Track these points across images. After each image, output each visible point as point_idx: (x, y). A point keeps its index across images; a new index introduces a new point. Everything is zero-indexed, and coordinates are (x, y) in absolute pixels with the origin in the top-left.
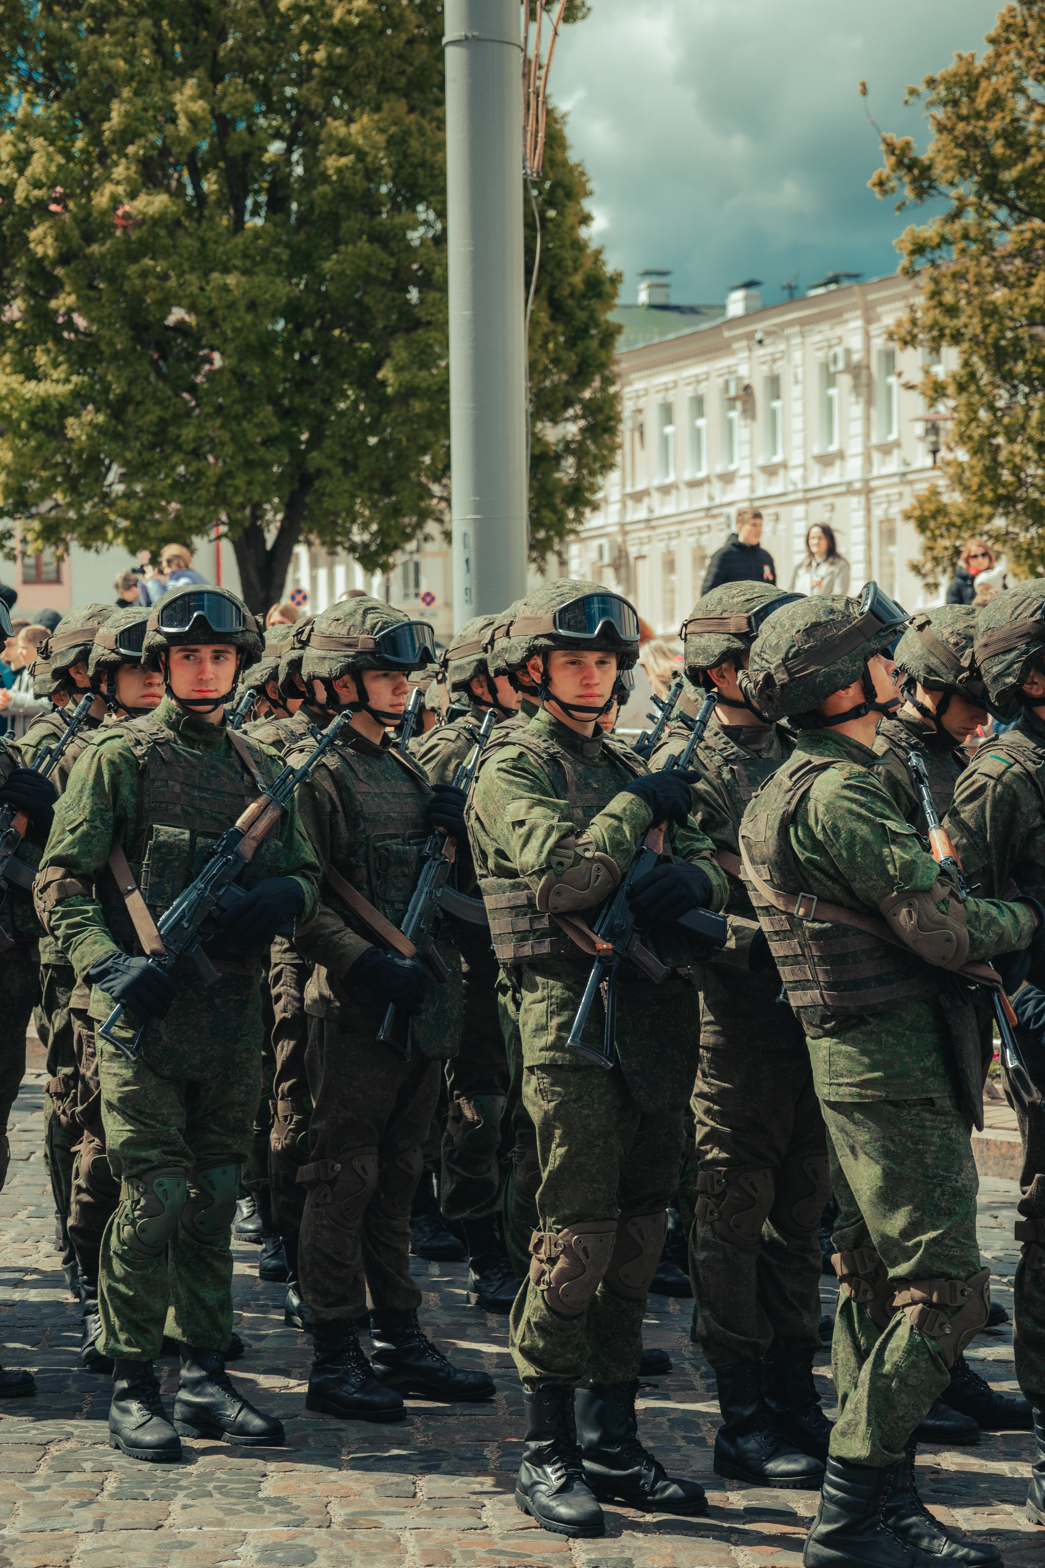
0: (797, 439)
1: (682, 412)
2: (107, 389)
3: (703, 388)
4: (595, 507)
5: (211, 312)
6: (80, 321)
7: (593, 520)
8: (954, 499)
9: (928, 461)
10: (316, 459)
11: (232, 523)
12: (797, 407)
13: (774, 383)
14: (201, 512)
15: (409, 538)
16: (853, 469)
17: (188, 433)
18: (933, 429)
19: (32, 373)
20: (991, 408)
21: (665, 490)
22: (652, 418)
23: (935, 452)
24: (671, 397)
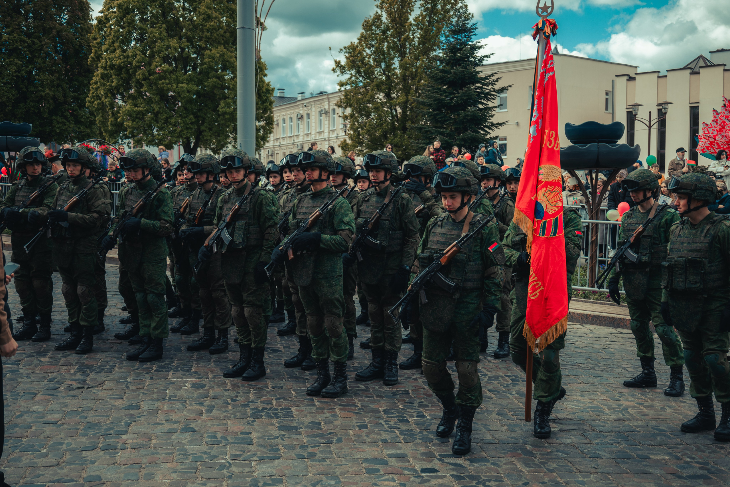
0: (313, 128)
1: (288, 121)
2: (154, 110)
3: (292, 116)
4: (268, 142)
5: (179, 93)
6: (148, 94)
7: (267, 145)
8: (349, 141)
9: (344, 134)
10: (203, 128)
11: (183, 142)
12: (313, 121)
13: (308, 115)
14: (175, 139)
15: (224, 147)
16: (326, 135)
17: (173, 120)
18: (345, 126)
19: (136, 106)
20: (358, 122)
21: (283, 138)
22: (281, 122)
23: (345, 131)
24: (285, 117)
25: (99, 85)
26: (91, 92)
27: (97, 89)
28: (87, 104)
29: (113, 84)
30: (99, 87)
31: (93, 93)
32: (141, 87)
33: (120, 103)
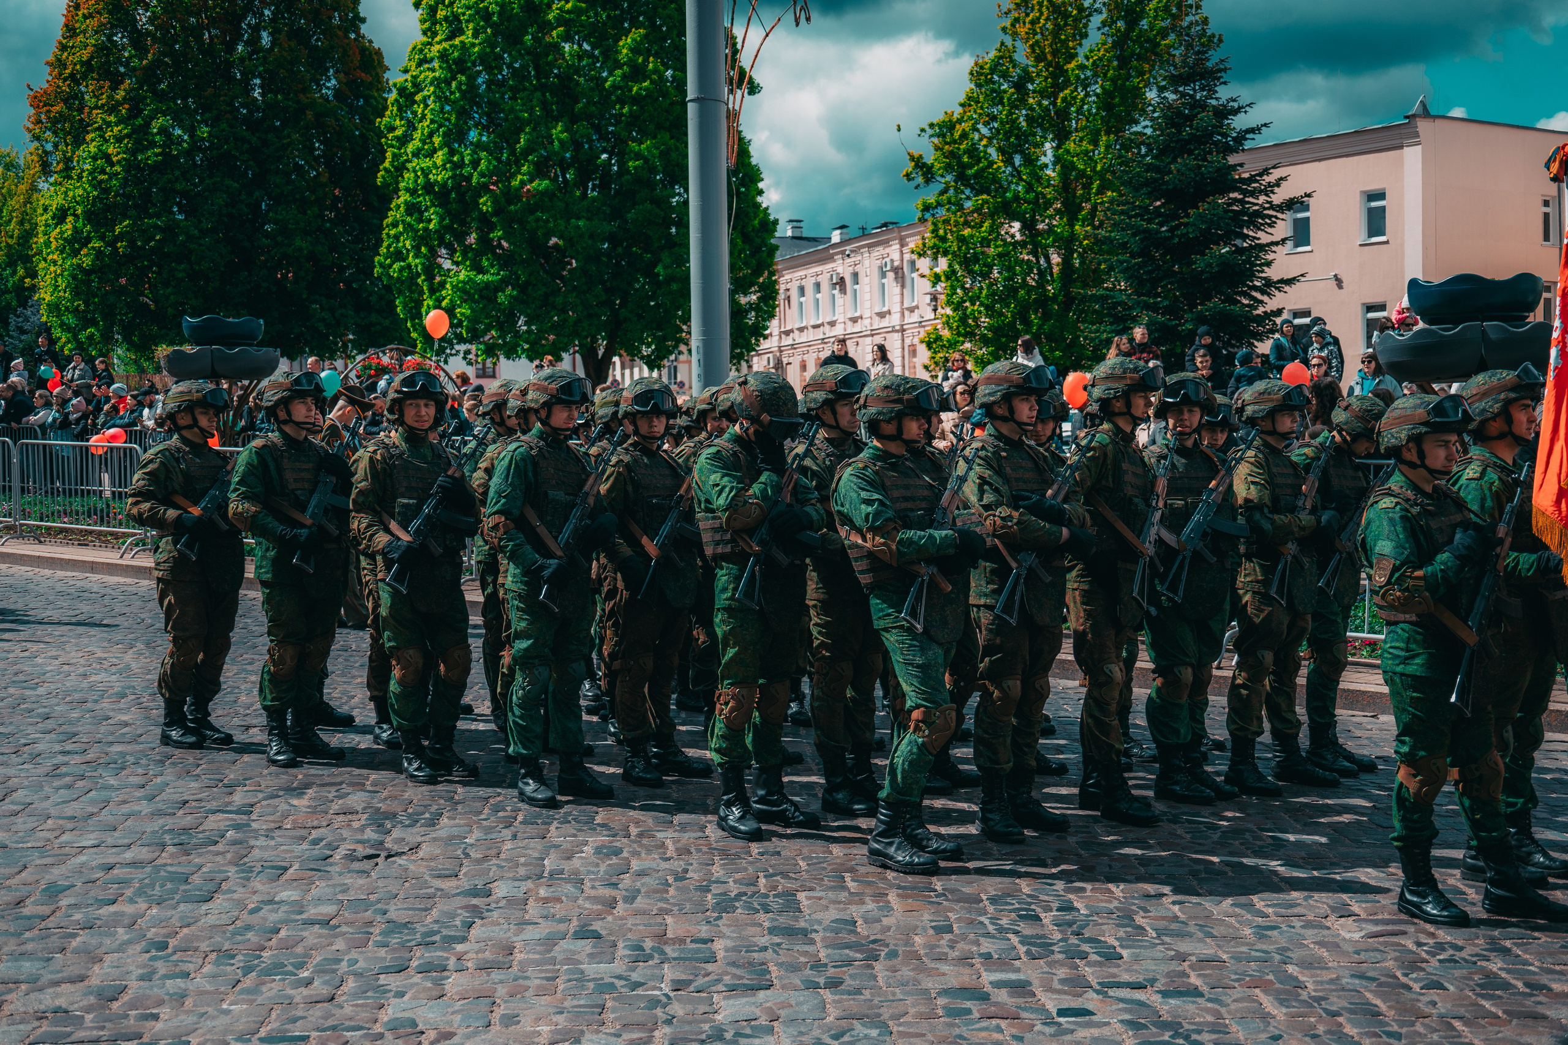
0: (867, 304)
1: (809, 290)
2: (518, 278)
3: (819, 279)
4: (766, 337)
5: (571, 239)
6: (505, 244)
7: (765, 345)
8: (946, 334)
9: (932, 315)
10: (624, 313)
11: (580, 345)
12: (867, 288)
13: (855, 275)
14: (565, 340)
15: (671, 353)
16: (895, 320)
17: (559, 300)
18: (934, 299)
19: (481, 270)
20: (963, 288)
21: (801, 330)
22: (794, 293)
23: (935, 310)
24: (803, 283)
25: (401, 228)
26: (385, 244)
27: (397, 238)
28: (377, 270)
29: (431, 226)
30: (401, 234)
31: (389, 246)
32: (492, 230)
33: (447, 264)
